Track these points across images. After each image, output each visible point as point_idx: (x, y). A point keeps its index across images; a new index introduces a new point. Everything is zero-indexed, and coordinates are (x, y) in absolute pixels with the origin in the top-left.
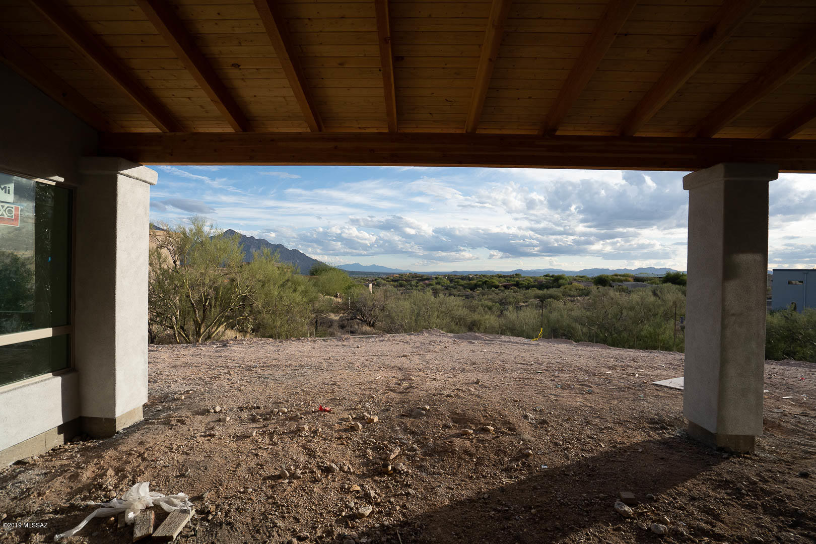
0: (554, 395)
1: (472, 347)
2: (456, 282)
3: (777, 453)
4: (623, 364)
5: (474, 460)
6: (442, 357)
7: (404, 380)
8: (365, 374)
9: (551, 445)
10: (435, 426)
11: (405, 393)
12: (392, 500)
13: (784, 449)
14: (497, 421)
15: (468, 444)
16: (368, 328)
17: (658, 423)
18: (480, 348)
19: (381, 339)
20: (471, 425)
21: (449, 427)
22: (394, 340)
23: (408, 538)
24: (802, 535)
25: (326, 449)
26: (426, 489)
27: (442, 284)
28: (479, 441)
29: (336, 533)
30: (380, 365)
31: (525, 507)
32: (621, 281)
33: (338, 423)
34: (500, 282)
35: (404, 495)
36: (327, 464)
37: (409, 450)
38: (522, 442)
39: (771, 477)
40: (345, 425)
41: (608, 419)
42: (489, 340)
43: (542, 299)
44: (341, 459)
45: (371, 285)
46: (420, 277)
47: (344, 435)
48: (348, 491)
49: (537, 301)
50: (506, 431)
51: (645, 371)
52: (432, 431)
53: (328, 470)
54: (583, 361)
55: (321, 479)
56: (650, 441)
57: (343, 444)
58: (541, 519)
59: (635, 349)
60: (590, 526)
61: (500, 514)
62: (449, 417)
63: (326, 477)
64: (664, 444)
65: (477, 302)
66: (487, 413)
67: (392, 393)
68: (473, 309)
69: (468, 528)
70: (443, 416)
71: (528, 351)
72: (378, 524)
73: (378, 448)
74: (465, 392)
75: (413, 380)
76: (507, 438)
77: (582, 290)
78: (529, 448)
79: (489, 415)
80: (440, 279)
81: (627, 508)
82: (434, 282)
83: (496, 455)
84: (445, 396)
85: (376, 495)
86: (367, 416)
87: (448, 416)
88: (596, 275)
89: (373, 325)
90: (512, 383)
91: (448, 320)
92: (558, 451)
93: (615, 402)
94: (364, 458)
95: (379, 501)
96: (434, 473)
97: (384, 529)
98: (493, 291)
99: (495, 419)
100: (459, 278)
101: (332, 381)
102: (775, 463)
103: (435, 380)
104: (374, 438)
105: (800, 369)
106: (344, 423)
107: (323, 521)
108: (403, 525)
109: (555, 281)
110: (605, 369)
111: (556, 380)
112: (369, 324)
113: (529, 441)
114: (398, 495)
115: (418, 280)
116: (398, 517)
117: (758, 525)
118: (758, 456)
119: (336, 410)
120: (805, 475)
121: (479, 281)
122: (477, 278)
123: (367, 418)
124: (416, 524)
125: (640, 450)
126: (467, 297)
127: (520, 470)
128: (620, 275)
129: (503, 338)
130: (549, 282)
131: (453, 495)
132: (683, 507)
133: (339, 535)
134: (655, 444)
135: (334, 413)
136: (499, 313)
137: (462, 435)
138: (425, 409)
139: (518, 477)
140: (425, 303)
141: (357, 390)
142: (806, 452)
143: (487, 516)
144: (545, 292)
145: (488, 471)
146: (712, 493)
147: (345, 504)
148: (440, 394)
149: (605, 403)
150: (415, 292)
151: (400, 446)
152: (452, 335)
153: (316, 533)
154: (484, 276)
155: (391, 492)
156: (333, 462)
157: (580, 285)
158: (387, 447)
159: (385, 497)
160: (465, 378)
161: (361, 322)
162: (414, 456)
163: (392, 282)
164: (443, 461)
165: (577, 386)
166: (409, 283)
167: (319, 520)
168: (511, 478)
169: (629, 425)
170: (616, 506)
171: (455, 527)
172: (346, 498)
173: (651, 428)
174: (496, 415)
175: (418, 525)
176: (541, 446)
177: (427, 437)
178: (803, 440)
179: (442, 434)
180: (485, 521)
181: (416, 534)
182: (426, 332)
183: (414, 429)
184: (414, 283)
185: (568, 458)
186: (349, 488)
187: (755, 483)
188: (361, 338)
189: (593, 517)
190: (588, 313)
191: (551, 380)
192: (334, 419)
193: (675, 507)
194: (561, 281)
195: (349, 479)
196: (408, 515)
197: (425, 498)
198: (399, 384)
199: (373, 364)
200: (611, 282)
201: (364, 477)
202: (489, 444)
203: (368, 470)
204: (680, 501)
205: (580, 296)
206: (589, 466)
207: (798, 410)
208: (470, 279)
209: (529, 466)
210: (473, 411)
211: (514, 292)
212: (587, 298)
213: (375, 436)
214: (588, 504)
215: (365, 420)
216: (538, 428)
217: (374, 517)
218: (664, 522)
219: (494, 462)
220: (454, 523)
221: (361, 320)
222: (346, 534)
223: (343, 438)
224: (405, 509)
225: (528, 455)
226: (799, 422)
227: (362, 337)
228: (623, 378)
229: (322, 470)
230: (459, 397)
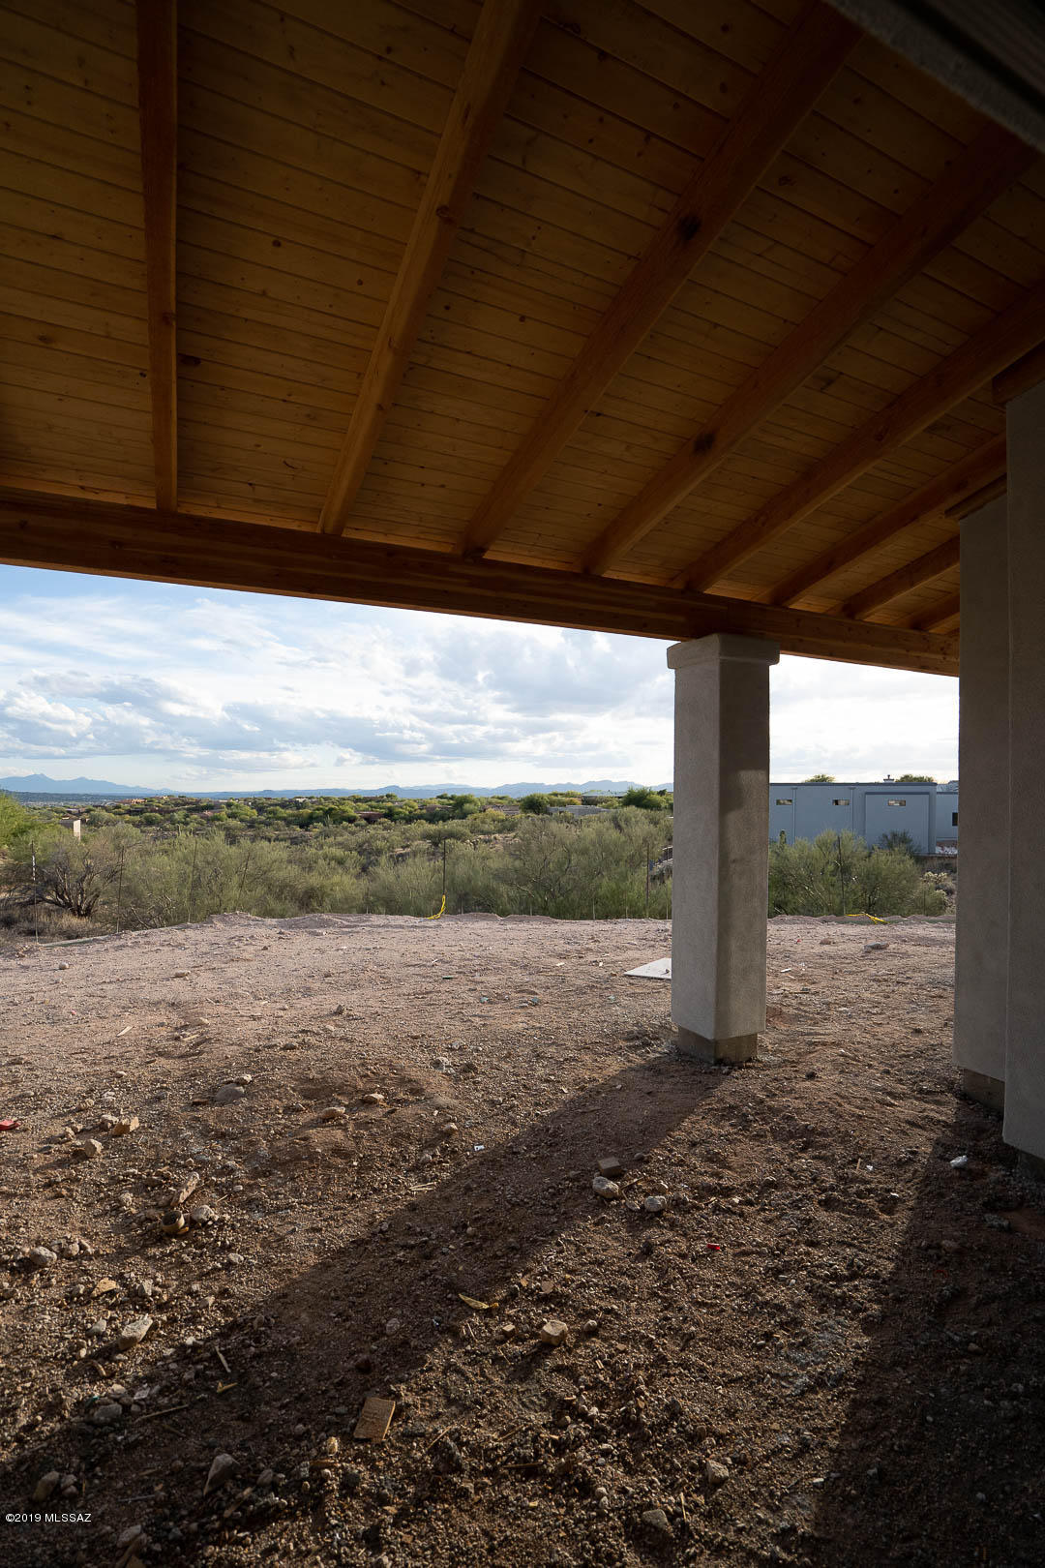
0: (480, 1017)
1: (317, 943)
2: (270, 813)
3: (781, 1051)
4: (579, 948)
5: (355, 1163)
6: (260, 971)
7: (185, 1027)
8: (93, 1028)
9: (486, 1107)
10: (269, 1113)
11: (193, 1055)
12: (195, 1287)
13: (787, 1044)
14: (387, 1081)
15: (339, 1134)
16: (75, 921)
17: (638, 1038)
18: (334, 943)
19: (118, 943)
20: (339, 1098)
21: (298, 1110)
22: (148, 943)
23: (243, 1356)
24: (814, 1158)
25: (17, 1217)
26: (265, 1244)
27: (242, 817)
28: (359, 1125)
29: (69, 1403)
30: (124, 1002)
31: (455, 1228)
32: (563, 804)
33: (40, 1151)
34: (357, 811)
35: (220, 1270)
36: (24, 1253)
37: (219, 1174)
38: (436, 1112)
39: (777, 1089)
40: (59, 1151)
41: (568, 1044)
42: (347, 927)
43: (436, 840)
44: (60, 1232)
45: (77, 824)
46: (191, 803)
47: (58, 1175)
48: (89, 1298)
49: (426, 845)
50: (405, 1097)
51: (611, 956)
52: (264, 1125)
53: (30, 1266)
54: (517, 949)
55: (14, 1291)
56: (632, 1069)
57: (59, 1196)
58: (485, 1239)
59: (592, 919)
60: (562, 1229)
61: (414, 1251)
62: (294, 1090)
63: (26, 1281)
64: (650, 1069)
65: (314, 851)
66: (367, 1069)
67: (163, 1061)
68: (309, 866)
69: (359, 1295)
70: (282, 1090)
71: (424, 940)
72: (170, 1347)
73: (147, 1186)
74: (318, 1034)
75: (207, 1025)
76: (410, 1111)
77: (503, 821)
78: (450, 1121)
79: (373, 1073)
80: (237, 806)
81: (611, 1185)
82: (223, 814)
83: (392, 1145)
84: (281, 1049)
85: (157, 1289)
86: (111, 1122)
87: (292, 1089)
88: (525, 794)
89: (88, 913)
90: (402, 1004)
91: (260, 891)
92: (498, 1115)
93: (575, 1014)
94: (116, 1216)
95: (165, 1298)
96: (278, 1209)
97: (185, 1354)
98: (345, 828)
99: (384, 1079)
100: (276, 805)
101: (7, 1055)
102: (780, 1067)
103: (254, 1018)
104: (134, 1166)
105: (796, 927)
106: (56, 1147)
107: (32, 1386)
108: (225, 1333)
109: (457, 806)
110: (552, 960)
111: (479, 988)
112: (77, 911)
113: (448, 1107)
114: (208, 1273)
115: (188, 810)
116: (215, 1319)
117: (769, 1161)
118: (761, 1062)
119: (30, 1121)
120: (811, 1076)
121: (318, 809)
122: (313, 803)
123: (113, 1126)
124: (255, 1322)
125: (619, 1087)
126: (294, 841)
127: (440, 1162)
128: (561, 794)
129: (375, 919)
130: (447, 809)
131: (321, 1242)
132: (682, 1160)
133: (78, 1404)
134: (637, 1071)
135: (25, 1130)
136: (358, 869)
137: (325, 1120)
138: (241, 1083)
139: (436, 1176)
140: (210, 860)
141: (77, 1066)
142: (811, 1044)
143: (391, 1263)
144: (440, 826)
145: (382, 1180)
146: (715, 1130)
147: (85, 1330)
148: (269, 1047)
149: (560, 1017)
150: (182, 835)
151: (197, 1169)
152: (274, 921)
153: (15, 1421)
154: (326, 799)
155: (191, 1271)
156: (38, 1244)
157: (499, 812)
158: (167, 1178)
159: (177, 1286)
160: (314, 1007)
161: (55, 907)
162: (232, 1184)
163: (128, 816)
164: (293, 1179)
165: (513, 994)
166: (167, 816)
167: (19, 1389)
168: (425, 1181)
169: (599, 1049)
170: (596, 1185)
171: (335, 1302)
172: (84, 1316)
173: (630, 1047)
174: (385, 1071)
175: (259, 1323)
176: (469, 1112)
177: (254, 1138)
178: (805, 1028)
179: (286, 1126)
180: (389, 1274)
181: (258, 1341)
182: (219, 921)
183: (224, 1128)
184: (178, 816)
185: (514, 1123)
186: (89, 1292)
187: (762, 1101)
188: (65, 945)
189: (565, 1213)
190: (517, 863)
191: (470, 990)
192: (27, 1144)
193: (672, 1164)
194: (467, 806)
195: (86, 1272)
196: (236, 1309)
197: (268, 1263)
198: (177, 1039)
199: (106, 1001)
200: (548, 806)
201: (122, 1256)
202: (378, 1127)
203: (131, 1240)
204: (678, 1153)
205: (500, 832)
206: (548, 1130)
207: (797, 987)
208: (299, 806)
209: (453, 1152)
210: (340, 1070)
211: (385, 829)
212: (513, 834)
213: (136, 1159)
214: (554, 1194)
215: (106, 1130)
216: (461, 1080)
217: (159, 1336)
218: (660, 1191)
219: (392, 1158)
220: (333, 1294)
221: (57, 904)
222: (97, 1395)
223: (58, 1183)
224: (226, 1298)
225: (449, 1133)
226: (801, 1004)
227: (70, 944)
228: (582, 972)
229: (12, 1269)
230: (309, 1046)
